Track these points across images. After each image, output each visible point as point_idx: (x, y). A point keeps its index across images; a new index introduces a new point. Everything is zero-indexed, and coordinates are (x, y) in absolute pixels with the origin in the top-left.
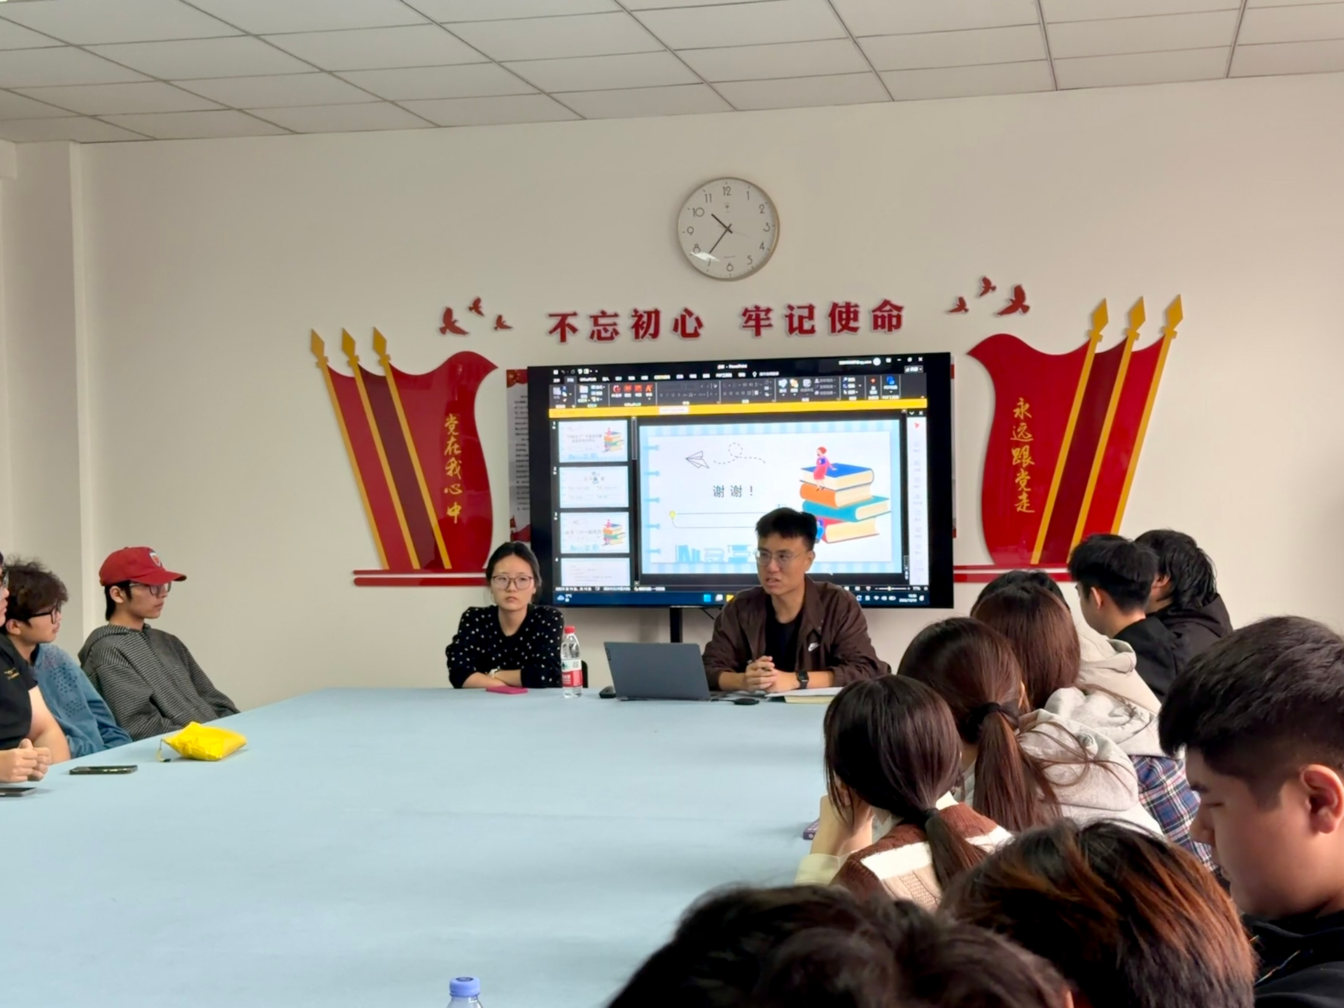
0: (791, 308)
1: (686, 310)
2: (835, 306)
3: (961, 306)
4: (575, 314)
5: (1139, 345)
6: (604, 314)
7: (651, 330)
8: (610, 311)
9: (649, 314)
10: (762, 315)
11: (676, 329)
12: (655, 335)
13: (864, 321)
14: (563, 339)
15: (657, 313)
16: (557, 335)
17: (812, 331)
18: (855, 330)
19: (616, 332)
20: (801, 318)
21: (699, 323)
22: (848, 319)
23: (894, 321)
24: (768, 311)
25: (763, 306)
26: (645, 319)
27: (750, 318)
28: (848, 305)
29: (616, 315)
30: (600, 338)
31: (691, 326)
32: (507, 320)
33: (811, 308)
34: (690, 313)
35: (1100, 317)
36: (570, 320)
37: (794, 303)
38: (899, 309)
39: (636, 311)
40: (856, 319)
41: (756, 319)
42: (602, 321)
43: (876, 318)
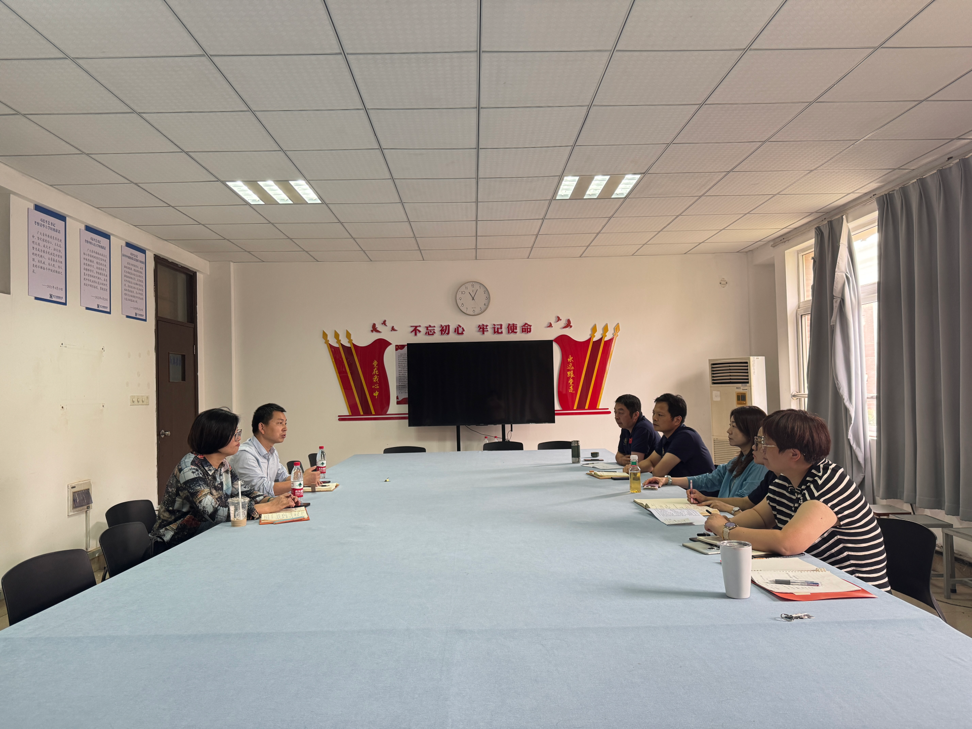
0: (494, 325)
1: (459, 325)
2: (509, 324)
3: (550, 325)
4: (420, 326)
5: (606, 339)
6: (430, 326)
7: (447, 332)
8: (432, 325)
9: (446, 326)
10: (485, 327)
11: (455, 332)
12: (448, 333)
13: (519, 330)
14: (416, 334)
15: (449, 326)
16: (414, 333)
17: (502, 333)
18: (516, 332)
19: (435, 333)
20: (498, 329)
21: (464, 330)
22: (514, 329)
23: (529, 330)
24: (487, 326)
25: (485, 324)
26: (444, 328)
27: (481, 328)
28: (513, 324)
29: (434, 327)
30: (429, 334)
31: (460, 331)
32: (396, 328)
33: (501, 325)
34: (460, 327)
35: (594, 329)
36: (418, 328)
37: (496, 324)
38: (530, 326)
39: (441, 325)
40: (516, 329)
41: (482, 329)
42: (429, 328)
43: (523, 328)
